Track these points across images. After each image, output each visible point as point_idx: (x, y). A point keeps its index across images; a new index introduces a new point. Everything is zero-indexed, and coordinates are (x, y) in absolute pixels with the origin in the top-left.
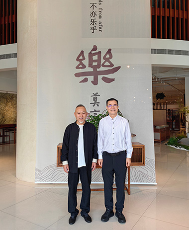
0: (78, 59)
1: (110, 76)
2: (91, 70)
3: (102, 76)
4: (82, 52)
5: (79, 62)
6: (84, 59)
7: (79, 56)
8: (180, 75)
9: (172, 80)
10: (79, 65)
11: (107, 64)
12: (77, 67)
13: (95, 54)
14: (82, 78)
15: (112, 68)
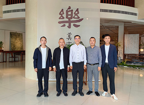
0: (60, 14)
1: (77, 24)
2: (67, 20)
3: (73, 23)
4: (62, 10)
5: (60, 16)
6: (63, 13)
7: (61, 12)
8: (116, 25)
9: (112, 27)
10: (61, 17)
11: (76, 17)
12: (60, 18)
13: (70, 11)
14: (62, 24)
15: (79, 19)
